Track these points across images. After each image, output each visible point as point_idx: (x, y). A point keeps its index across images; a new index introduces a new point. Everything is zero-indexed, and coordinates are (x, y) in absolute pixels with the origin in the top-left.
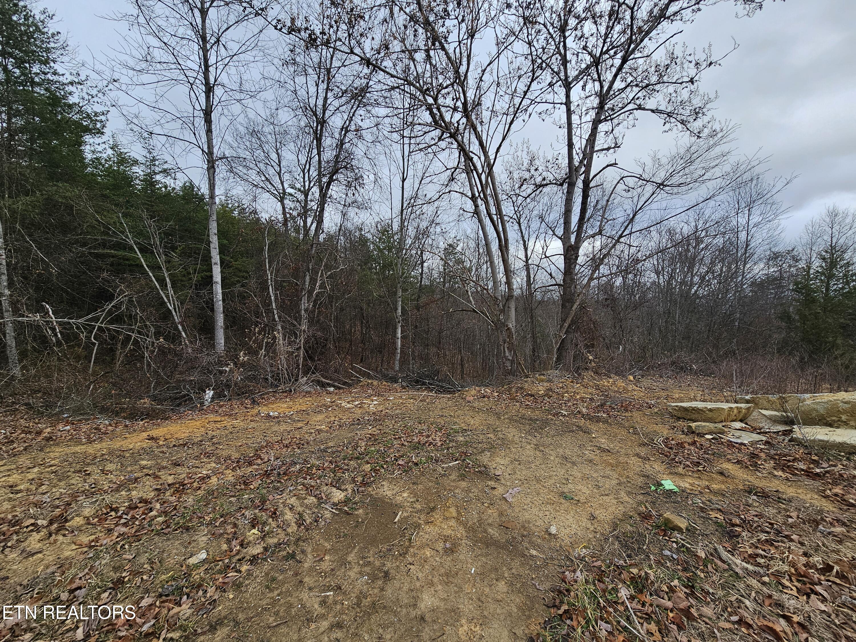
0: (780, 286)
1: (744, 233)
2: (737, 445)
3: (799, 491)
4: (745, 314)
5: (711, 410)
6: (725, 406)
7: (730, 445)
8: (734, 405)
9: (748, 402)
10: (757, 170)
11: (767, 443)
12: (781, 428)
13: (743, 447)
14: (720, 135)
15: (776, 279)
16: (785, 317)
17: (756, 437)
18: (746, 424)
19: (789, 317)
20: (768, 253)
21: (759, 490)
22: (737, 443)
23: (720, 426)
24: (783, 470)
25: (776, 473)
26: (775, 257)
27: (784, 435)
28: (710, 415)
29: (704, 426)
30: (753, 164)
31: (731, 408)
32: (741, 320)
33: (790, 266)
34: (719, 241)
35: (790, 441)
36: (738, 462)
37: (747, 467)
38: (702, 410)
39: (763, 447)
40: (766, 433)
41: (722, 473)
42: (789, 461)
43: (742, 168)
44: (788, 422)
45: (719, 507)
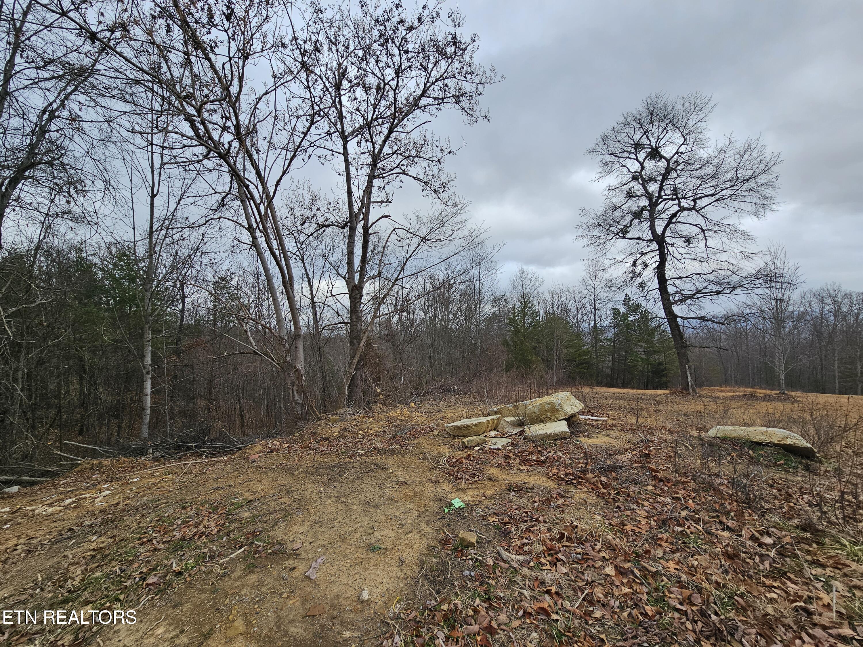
0: (500, 321)
1: (478, 282)
2: (495, 451)
3: (536, 478)
4: (483, 343)
5: (476, 425)
6: (484, 419)
7: (492, 451)
8: (489, 418)
9: (496, 413)
11: (512, 444)
12: (518, 430)
13: (499, 451)
14: (459, 206)
15: (497, 316)
16: (505, 343)
17: (505, 441)
18: (498, 431)
19: (507, 343)
20: (492, 297)
21: (515, 486)
22: (495, 449)
23: (482, 437)
24: (525, 464)
25: (521, 468)
26: (496, 300)
27: (520, 435)
28: (475, 429)
29: (473, 440)
30: (482, 231)
31: (488, 421)
32: (481, 347)
33: (504, 307)
34: (463, 287)
35: (524, 439)
36: (499, 465)
37: (504, 468)
38: (469, 426)
39: (510, 448)
40: (510, 436)
41: (490, 479)
42: (526, 455)
43: (474, 233)
44: (521, 424)
45: (494, 511)
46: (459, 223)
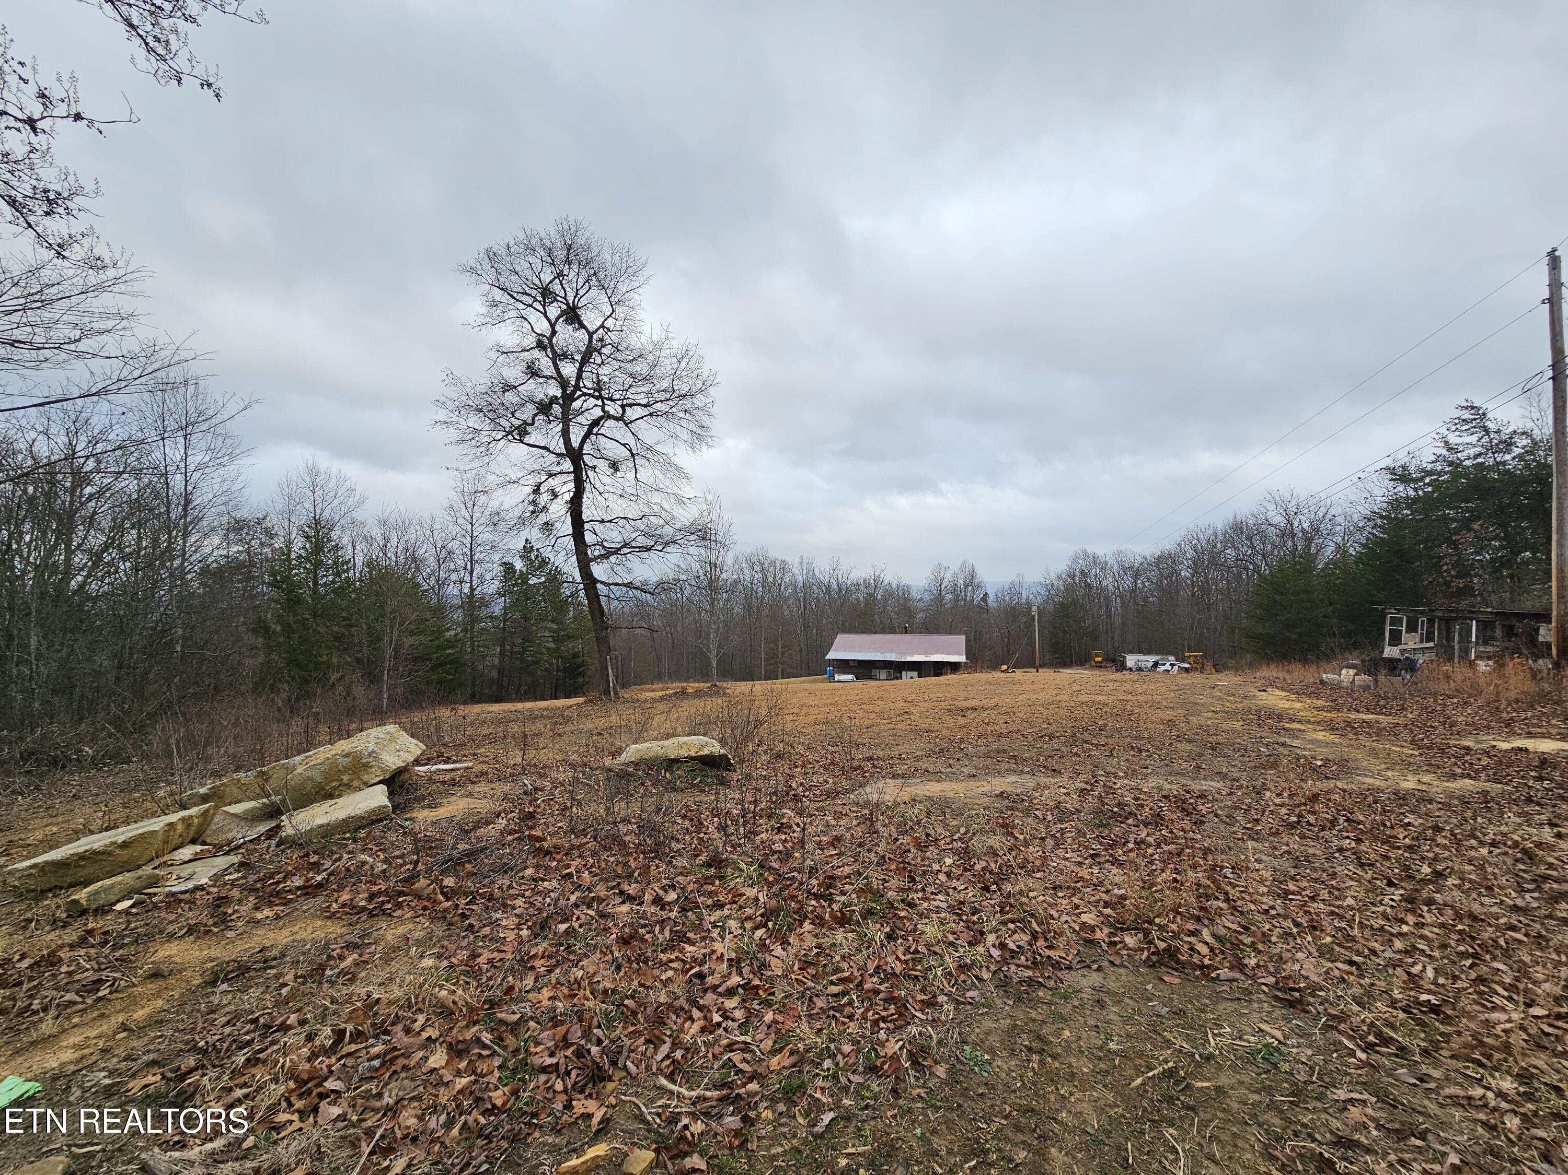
0: (248, 577)
1: (179, 478)
2: (187, 896)
3: (296, 928)
4: (193, 628)
5: (125, 845)
6: (157, 824)
7: (174, 900)
8: (173, 818)
9: (204, 799)
10: (194, 369)
11: (242, 865)
12: (263, 828)
13: (199, 893)
15: (241, 565)
16: (262, 628)
17: (222, 862)
18: (204, 843)
19: (267, 629)
20: (225, 519)
21: (232, 966)
22: (186, 892)
23: (147, 870)
24: (270, 904)
25: (259, 916)
26: (238, 527)
27: (269, 838)
28: (125, 854)
29: (112, 886)
30: (184, 355)
31: (171, 825)
32: (185, 639)
33: (262, 544)
34: (130, 485)
35: (278, 845)
36: (191, 930)
37: (207, 932)
38: (103, 853)
39: (235, 876)
40: (239, 847)
41: (156, 975)
42: (278, 882)
43: (163, 354)
44: (274, 812)
45: (152, 1056)
46: (108, 316)
